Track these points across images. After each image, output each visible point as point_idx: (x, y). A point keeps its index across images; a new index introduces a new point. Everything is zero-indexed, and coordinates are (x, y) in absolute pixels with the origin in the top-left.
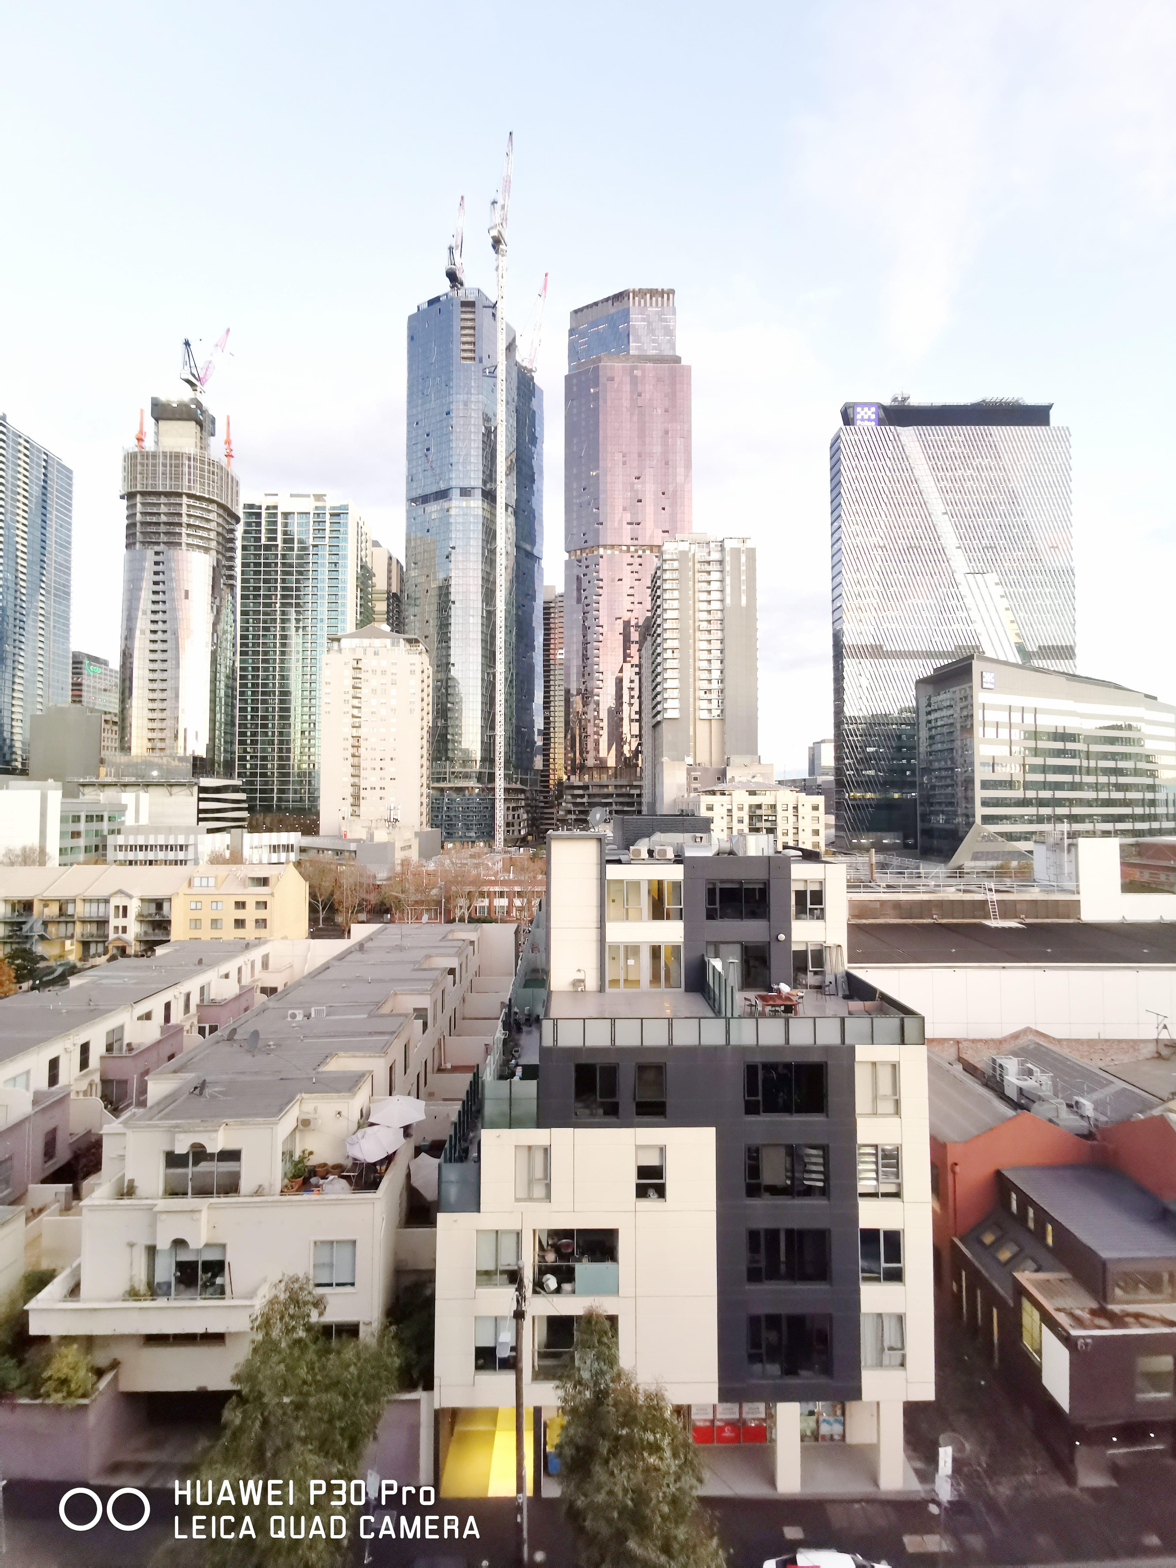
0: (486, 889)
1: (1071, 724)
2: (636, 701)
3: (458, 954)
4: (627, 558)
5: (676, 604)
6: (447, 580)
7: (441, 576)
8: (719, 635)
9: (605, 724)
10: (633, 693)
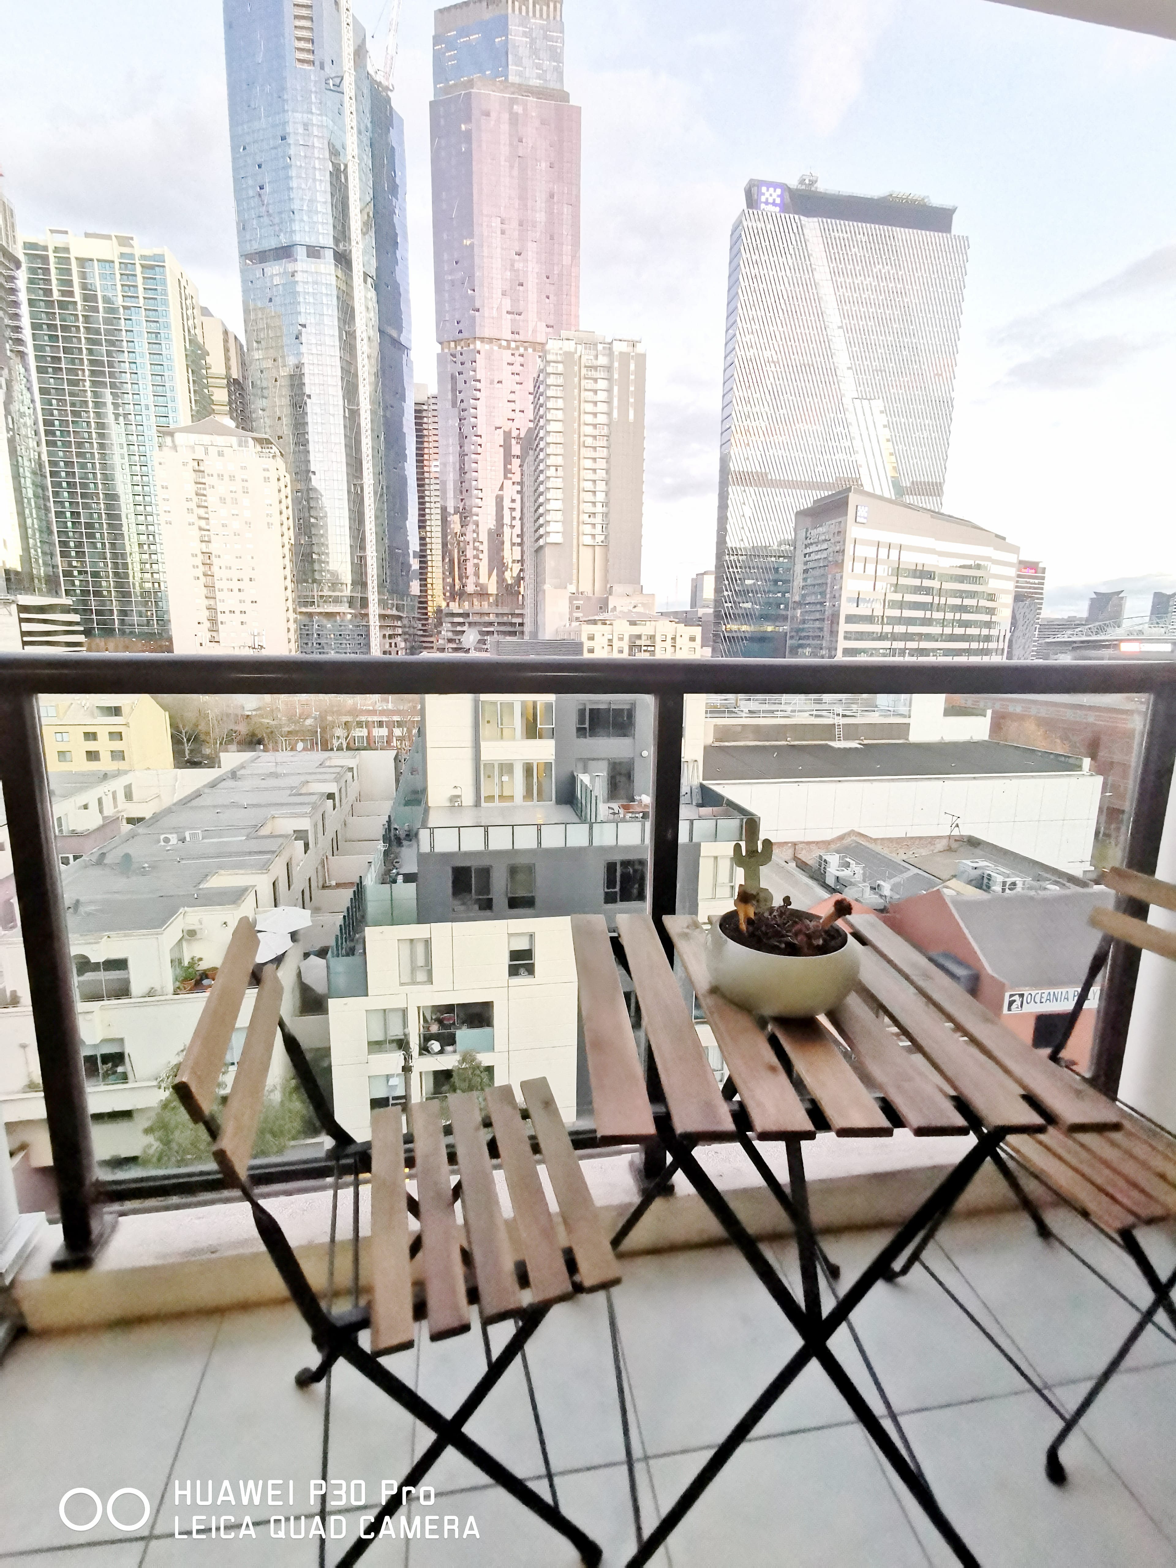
0: (363, 718)
1: (929, 561)
2: (517, 523)
3: (337, 780)
4: (507, 355)
5: (559, 415)
6: (299, 366)
7: (292, 361)
8: (604, 453)
9: (485, 547)
10: (514, 514)
